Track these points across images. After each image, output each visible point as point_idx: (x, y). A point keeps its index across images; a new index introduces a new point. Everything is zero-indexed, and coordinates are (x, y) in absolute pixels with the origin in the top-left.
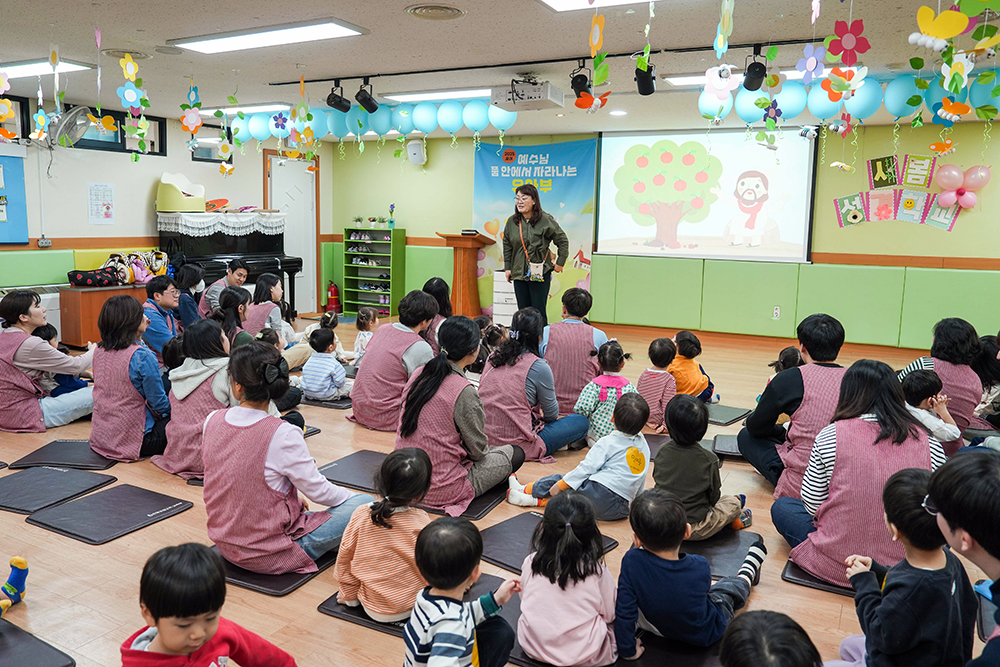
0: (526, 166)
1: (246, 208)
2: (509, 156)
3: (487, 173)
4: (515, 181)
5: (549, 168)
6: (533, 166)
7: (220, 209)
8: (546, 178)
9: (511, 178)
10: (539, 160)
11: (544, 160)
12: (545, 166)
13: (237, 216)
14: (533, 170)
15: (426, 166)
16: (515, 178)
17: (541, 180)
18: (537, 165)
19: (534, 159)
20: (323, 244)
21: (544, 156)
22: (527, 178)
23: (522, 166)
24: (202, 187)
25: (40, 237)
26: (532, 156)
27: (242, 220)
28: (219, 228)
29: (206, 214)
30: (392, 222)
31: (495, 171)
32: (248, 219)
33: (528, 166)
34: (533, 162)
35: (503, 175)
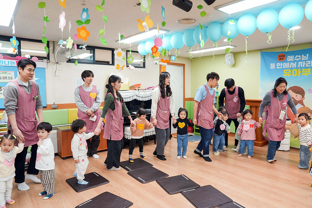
0: (292, 62)
1: (150, 88)
2: (282, 57)
3: (268, 67)
4: (285, 71)
5: (309, 62)
6: (297, 62)
7: (136, 89)
8: (308, 68)
9: (283, 69)
10: (301, 58)
11: (304, 57)
12: (305, 61)
13: (144, 92)
14: (297, 64)
15: (234, 65)
16: (286, 68)
17: (303, 70)
18: (300, 61)
19: (298, 58)
20: (186, 102)
21: (305, 55)
22: (294, 68)
23: (290, 62)
24: (128, 79)
25: (53, 104)
26: (297, 56)
27: (147, 93)
28: (135, 98)
29: (130, 91)
30: (217, 93)
31: (272, 66)
32: (149, 93)
33: (294, 62)
34: (297, 60)
35: (278, 68)
